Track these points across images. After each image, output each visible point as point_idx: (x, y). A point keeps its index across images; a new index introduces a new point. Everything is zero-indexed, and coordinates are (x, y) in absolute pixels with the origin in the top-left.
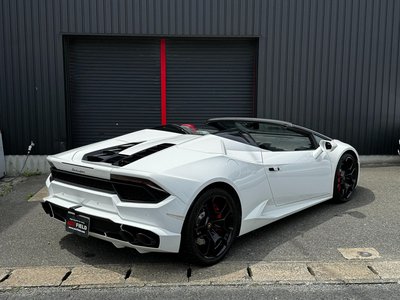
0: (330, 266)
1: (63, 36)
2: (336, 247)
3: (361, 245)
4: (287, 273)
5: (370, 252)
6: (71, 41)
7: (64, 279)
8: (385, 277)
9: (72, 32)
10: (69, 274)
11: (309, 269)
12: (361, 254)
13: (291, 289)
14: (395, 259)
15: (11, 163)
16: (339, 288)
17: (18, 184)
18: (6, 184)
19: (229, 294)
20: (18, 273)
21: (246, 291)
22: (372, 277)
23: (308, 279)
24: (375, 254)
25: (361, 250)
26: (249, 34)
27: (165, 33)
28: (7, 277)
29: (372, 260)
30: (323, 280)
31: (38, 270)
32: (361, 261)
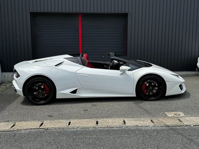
0: (161, 120)
1: (31, 13)
2: (164, 112)
3: (176, 111)
4: (142, 122)
5: (180, 114)
6: (34, 15)
7: (41, 125)
8: (186, 123)
9: (35, 11)
10: (42, 124)
11: (152, 121)
12: (175, 114)
13: (143, 128)
14: (191, 116)
15: (5, 76)
16: (165, 128)
17: (9, 87)
18: (3, 87)
19: (116, 130)
20: (19, 124)
21: (123, 129)
22: (180, 124)
23: (151, 124)
24: (182, 114)
25: (175, 113)
26: (123, 12)
27: (82, 11)
28: (14, 126)
29: (181, 117)
30: (157, 125)
31: (28, 123)
32: (175, 117)
